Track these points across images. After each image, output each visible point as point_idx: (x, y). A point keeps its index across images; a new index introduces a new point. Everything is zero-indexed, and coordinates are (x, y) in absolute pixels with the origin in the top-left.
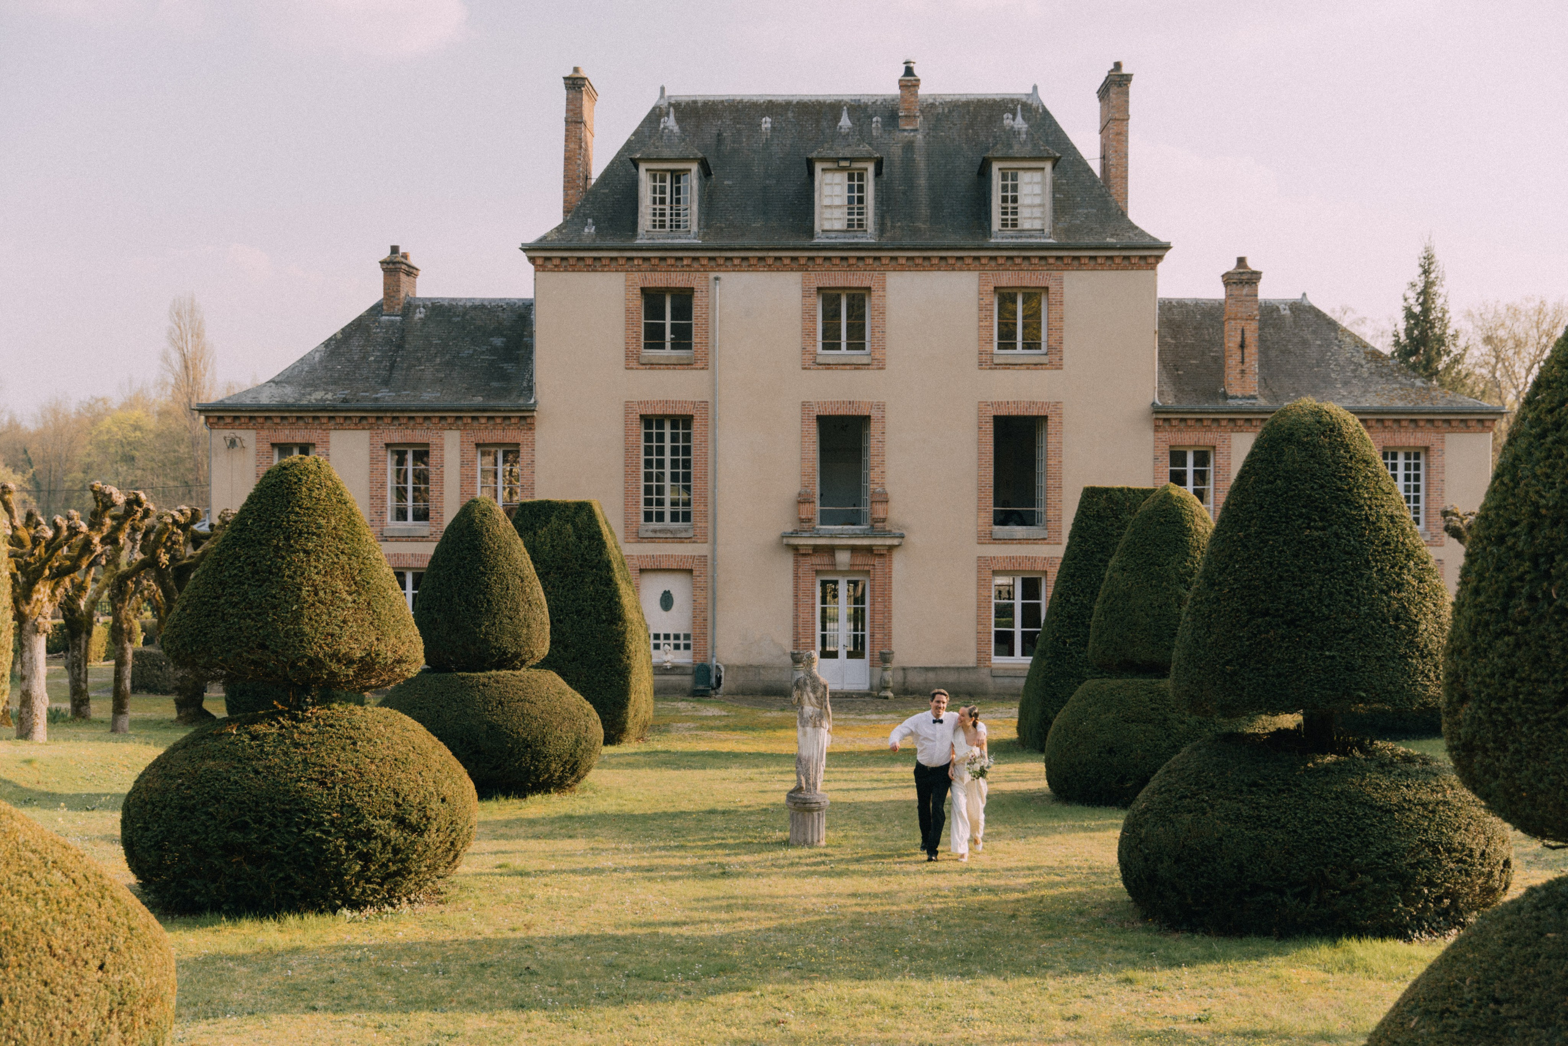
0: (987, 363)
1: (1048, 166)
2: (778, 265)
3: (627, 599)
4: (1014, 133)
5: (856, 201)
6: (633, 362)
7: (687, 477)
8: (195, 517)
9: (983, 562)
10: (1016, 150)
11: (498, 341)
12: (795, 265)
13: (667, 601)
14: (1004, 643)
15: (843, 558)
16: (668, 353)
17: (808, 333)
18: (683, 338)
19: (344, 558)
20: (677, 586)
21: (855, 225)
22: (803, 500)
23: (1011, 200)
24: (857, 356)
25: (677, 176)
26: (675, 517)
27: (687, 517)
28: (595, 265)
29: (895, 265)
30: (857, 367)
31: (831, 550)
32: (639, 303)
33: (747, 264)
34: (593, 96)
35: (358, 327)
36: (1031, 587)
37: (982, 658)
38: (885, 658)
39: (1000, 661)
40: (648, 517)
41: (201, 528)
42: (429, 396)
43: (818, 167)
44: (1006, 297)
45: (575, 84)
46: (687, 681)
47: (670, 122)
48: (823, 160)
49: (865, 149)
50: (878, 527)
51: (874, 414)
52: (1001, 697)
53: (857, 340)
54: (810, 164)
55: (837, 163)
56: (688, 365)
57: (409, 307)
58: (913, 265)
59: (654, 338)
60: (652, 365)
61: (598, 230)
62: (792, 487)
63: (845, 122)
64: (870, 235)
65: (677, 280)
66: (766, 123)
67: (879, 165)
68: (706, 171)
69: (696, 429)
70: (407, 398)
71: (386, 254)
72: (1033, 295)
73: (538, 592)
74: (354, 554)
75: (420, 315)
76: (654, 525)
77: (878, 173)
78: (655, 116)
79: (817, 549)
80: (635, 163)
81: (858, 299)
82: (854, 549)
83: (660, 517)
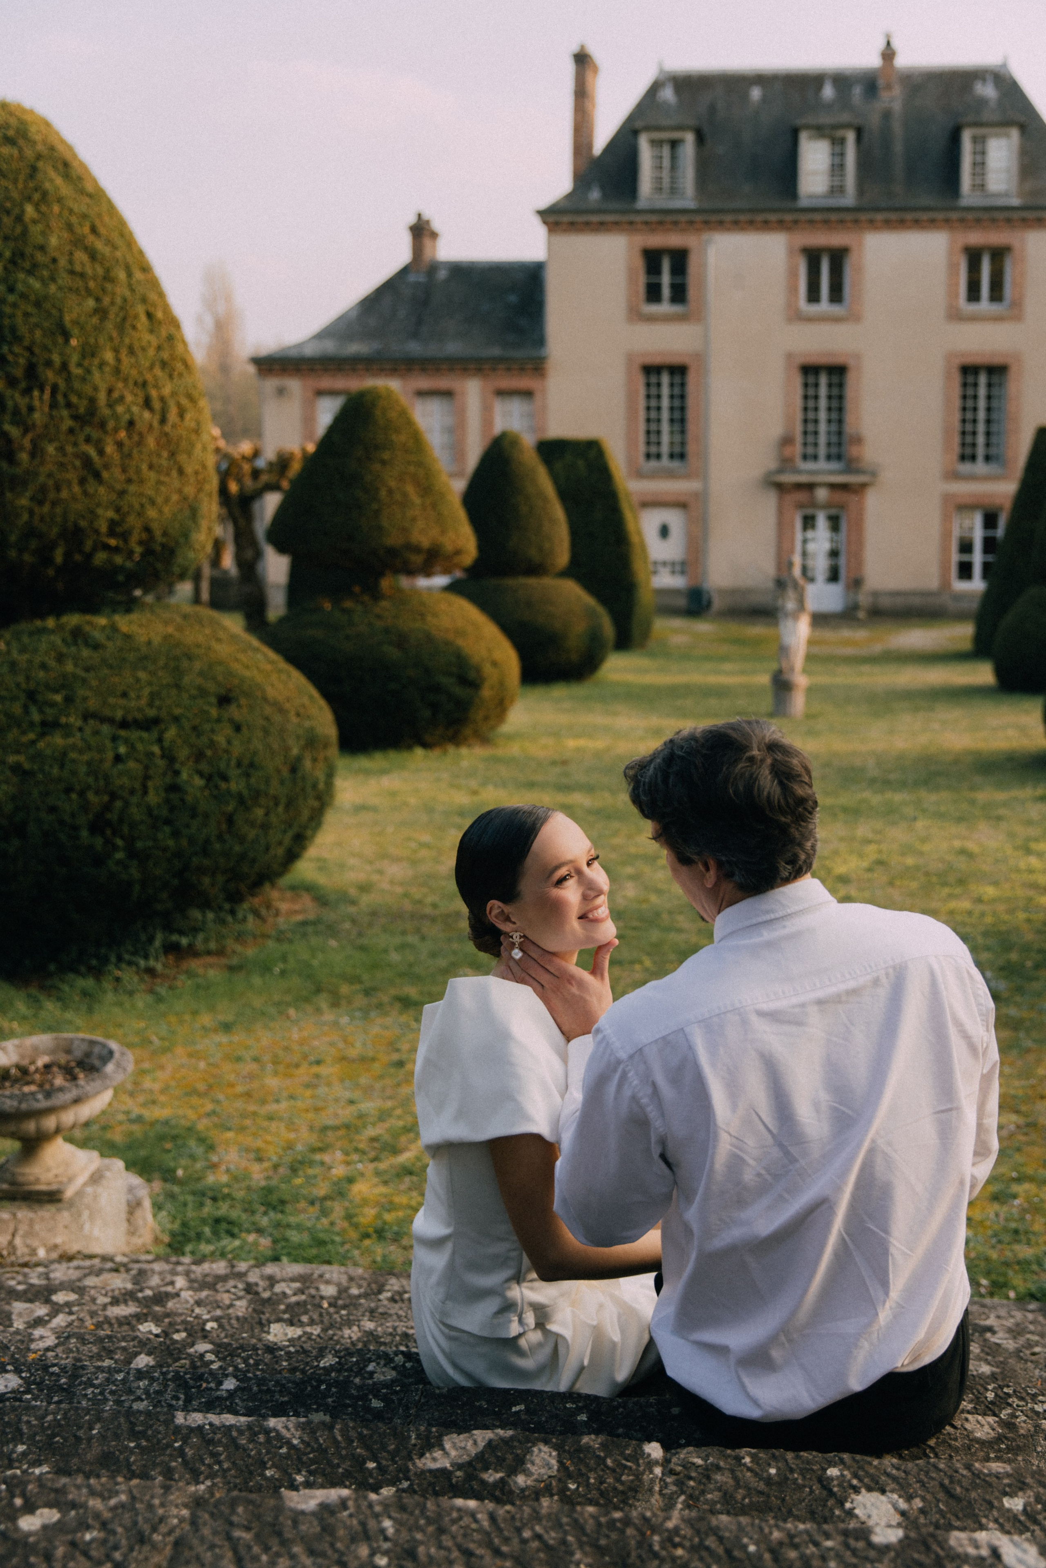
0: (955, 316)
1: (1015, 133)
2: (766, 226)
3: (631, 526)
4: (982, 102)
5: (837, 168)
6: (635, 316)
7: (683, 421)
8: (256, 454)
9: (947, 498)
10: (986, 116)
11: (513, 298)
12: (781, 226)
13: (664, 532)
14: (965, 571)
15: (822, 494)
16: (665, 307)
17: (793, 289)
18: (679, 294)
19: (412, 469)
20: (674, 518)
21: (837, 190)
22: (786, 441)
23: (980, 165)
24: (836, 310)
25: (674, 144)
26: (672, 456)
27: (682, 456)
28: (601, 227)
29: (873, 225)
30: (836, 320)
31: (810, 487)
32: (639, 264)
33: (738, 226)
34: (595, 69)
35: (390, 287)
36: (990, 521)
37: (945, 584)
38: (856, 583)
39: (961, 586)
40: (648, 456)
41: (261, 463)
42: (453, 348)
43: (803, 137)
44: (973, 256)
45: (582, 59)
46: (682, 602)
47: (668, 94)
48: (807, 127)
49: (845, 117)
50: (852, 466)
51: (851, 363)
52: (960, 617)
53: (836, 295)
54: (794, 134)
55: (820, 131)
56: (682, 318)
57: (434, 267)
58: (889, 225)
59: (653, 293)
60: (651, 319)
61: (605, 196)
62: (776, 430)
63: (828, 92)
64: (849, 198)
65: (674, 240)
66: (756, 93)
67: (859, 132)
68: (700, 139)
69: (691, 378)
70: (432, 350)
71: (412, 220)
72: (999, 254)
73: (559, 512)
74: (420, 464)
75: (442, 274)
76: (653, 464)
77: (859, 139)
78: (655, 88)
79: (799, 486)
80: (635, 133)
81: (838, 257)
82: (833, 487)
83: (658, 456)
